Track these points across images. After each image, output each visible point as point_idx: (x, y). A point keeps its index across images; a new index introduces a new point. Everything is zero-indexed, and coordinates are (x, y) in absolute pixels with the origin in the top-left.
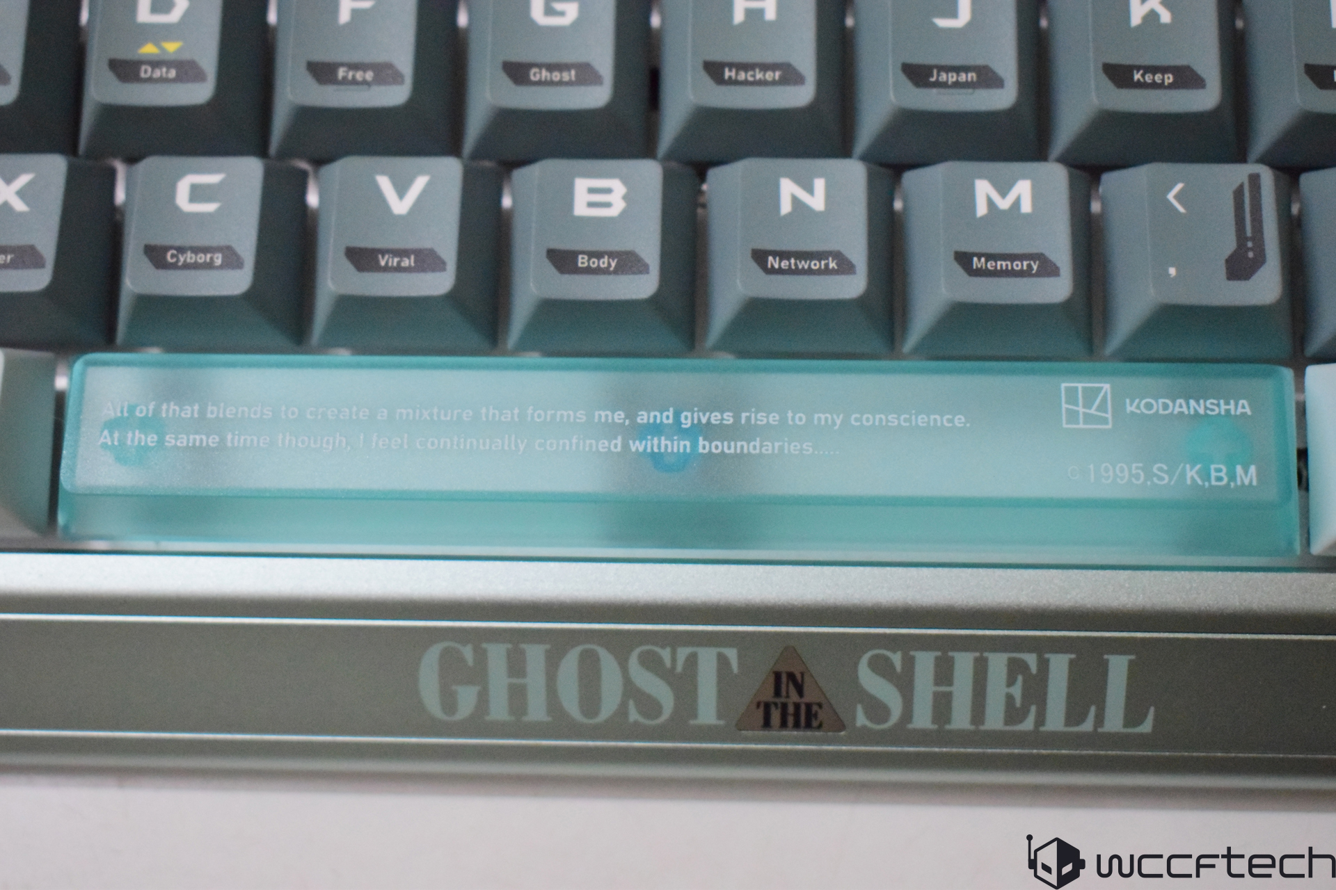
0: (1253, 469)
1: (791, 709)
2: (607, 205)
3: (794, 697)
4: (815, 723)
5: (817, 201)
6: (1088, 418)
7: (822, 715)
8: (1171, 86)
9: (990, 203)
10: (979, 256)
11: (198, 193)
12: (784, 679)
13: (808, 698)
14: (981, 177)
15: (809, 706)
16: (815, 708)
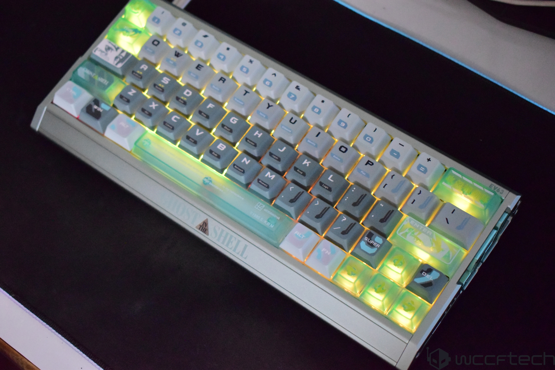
0: (273, 226)
1: (203, 228)
2: (222, 148)
3: (204, 227)
4: (205, 232)
5: (247, 163)
6: (258, 208)
7: (207, 231)
8: (301, 174)
9: (268, 176)
10: (261, 181)
11: (175, 119)
12: (205, 223)
13: (206, 228)
14: (270, 172)
15: (206, 229)
16: (206, 230)
